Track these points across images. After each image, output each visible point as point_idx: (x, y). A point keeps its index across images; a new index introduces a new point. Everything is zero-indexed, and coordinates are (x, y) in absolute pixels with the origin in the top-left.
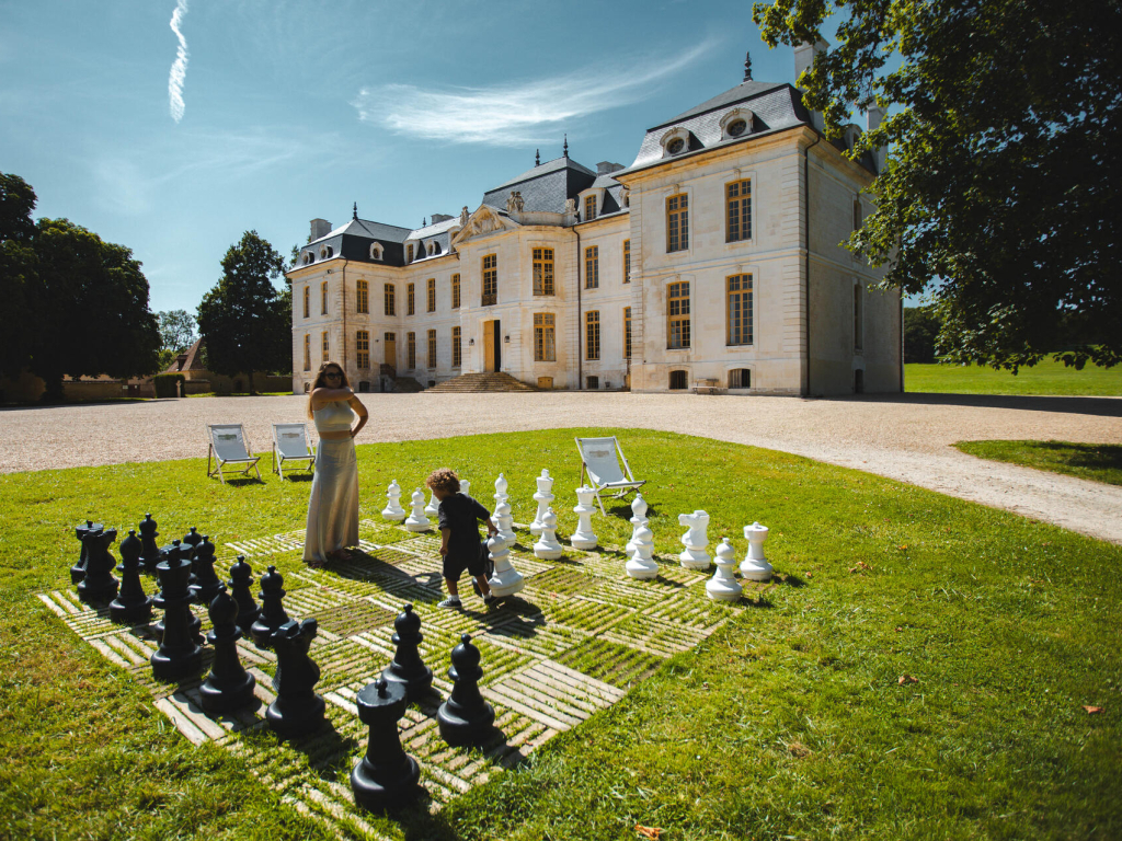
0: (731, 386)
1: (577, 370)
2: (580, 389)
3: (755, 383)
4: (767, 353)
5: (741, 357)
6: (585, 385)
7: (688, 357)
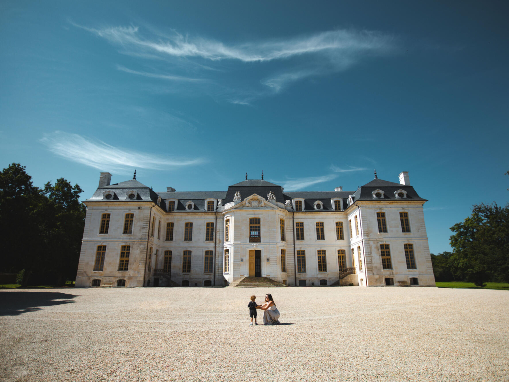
0: (411, 284)
1: (294, 276)
2: (296, 286)
3: (420, 282)
4: (422, 272)
5: (413, 273)
6: (298, 284)
7: (393, 273)
